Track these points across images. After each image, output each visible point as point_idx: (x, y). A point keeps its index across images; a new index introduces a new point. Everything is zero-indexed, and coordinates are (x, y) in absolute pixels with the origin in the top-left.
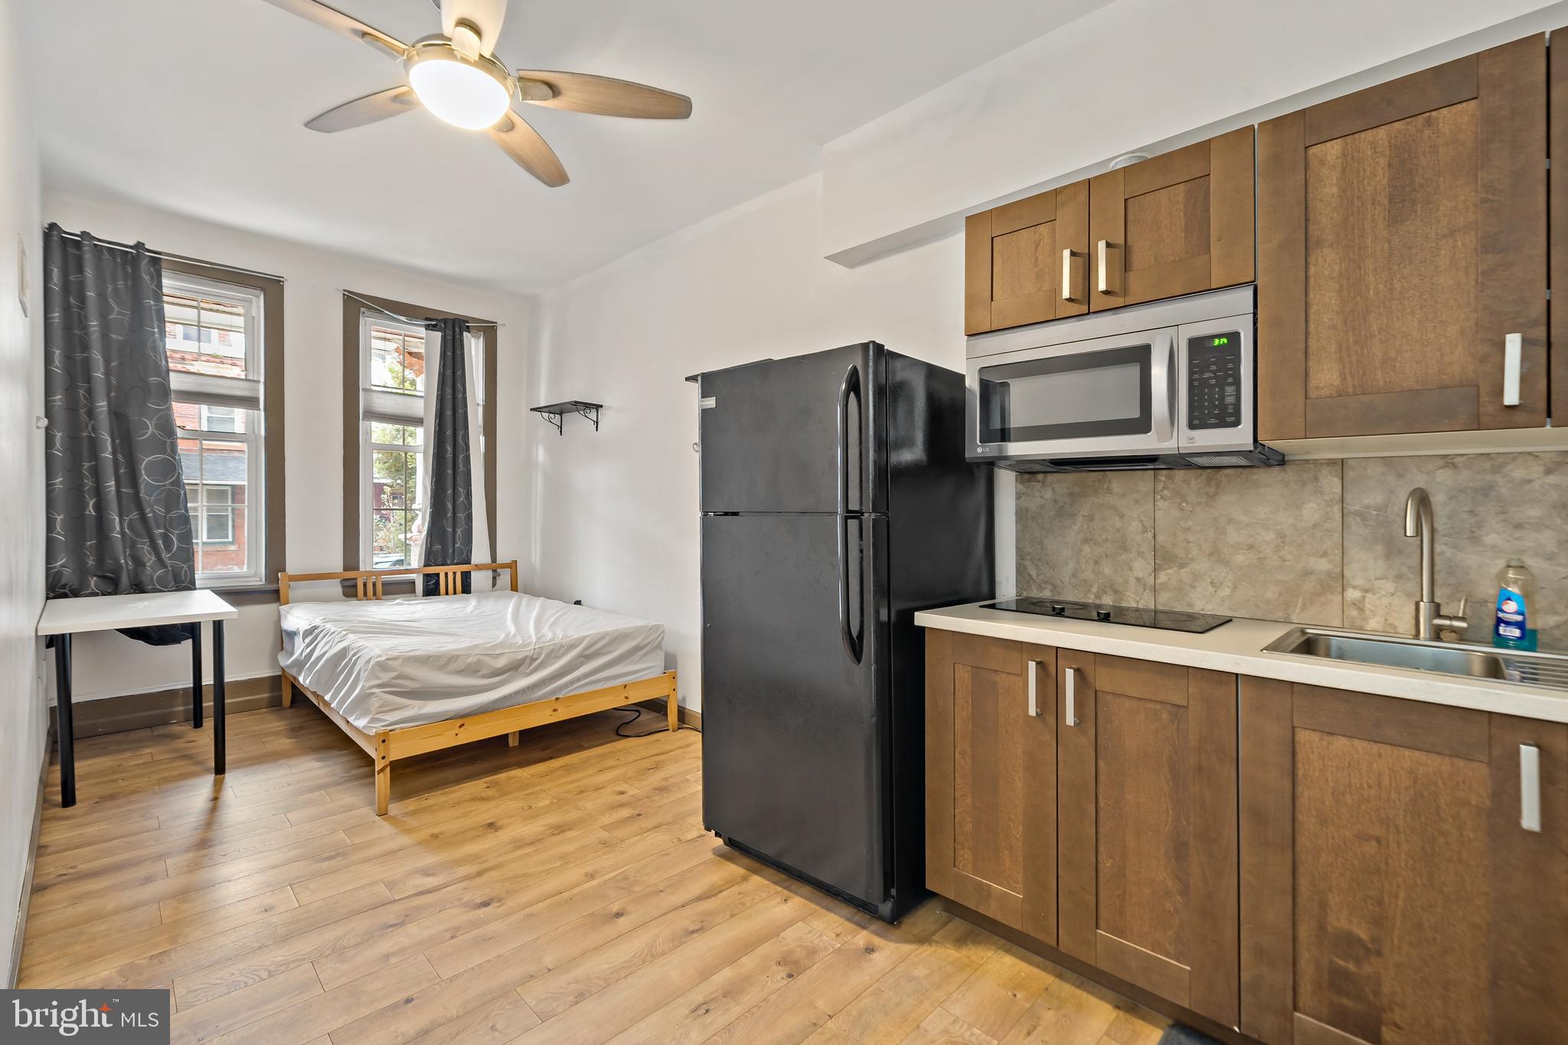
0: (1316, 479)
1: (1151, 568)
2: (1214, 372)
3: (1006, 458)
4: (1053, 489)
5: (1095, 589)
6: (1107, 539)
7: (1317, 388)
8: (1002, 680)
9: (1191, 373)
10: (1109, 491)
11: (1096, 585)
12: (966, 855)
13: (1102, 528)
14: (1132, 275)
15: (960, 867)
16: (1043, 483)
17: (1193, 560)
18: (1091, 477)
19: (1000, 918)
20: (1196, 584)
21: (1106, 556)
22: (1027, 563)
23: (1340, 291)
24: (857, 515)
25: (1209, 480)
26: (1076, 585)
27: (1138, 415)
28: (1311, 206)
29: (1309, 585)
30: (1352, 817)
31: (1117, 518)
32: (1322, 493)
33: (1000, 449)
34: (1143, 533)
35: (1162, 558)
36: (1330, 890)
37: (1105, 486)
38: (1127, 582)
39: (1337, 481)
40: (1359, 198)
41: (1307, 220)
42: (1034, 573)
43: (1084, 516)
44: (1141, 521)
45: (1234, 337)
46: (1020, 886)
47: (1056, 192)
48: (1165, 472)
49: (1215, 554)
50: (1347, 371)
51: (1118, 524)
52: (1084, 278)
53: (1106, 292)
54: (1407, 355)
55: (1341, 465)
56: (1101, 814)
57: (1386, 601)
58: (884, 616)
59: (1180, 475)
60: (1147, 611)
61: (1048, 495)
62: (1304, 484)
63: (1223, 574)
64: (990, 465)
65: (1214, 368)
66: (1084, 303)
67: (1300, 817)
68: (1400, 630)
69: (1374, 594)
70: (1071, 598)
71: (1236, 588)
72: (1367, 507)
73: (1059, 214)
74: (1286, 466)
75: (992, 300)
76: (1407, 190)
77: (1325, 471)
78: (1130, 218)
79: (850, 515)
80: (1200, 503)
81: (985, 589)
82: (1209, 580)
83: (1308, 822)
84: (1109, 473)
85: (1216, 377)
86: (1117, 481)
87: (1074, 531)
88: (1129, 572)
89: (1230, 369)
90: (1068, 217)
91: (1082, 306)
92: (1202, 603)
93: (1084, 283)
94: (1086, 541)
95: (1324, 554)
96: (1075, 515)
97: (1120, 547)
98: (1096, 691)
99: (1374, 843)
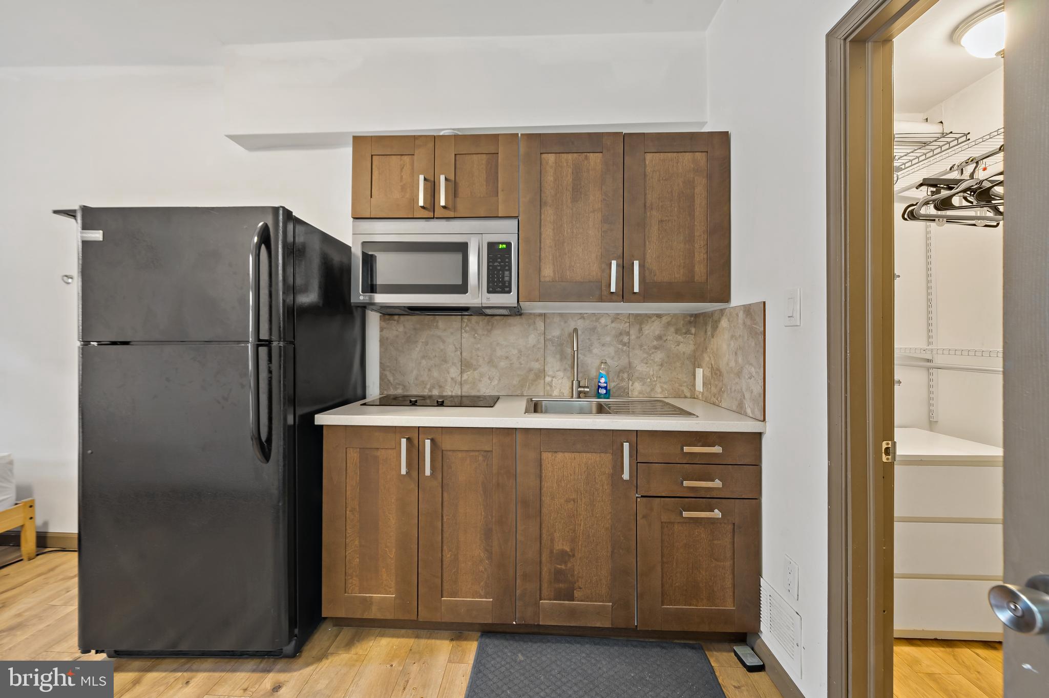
0: (535, 322)
1: (459, 372)
2: (499, 263)
3: (373, 304)
4: (404, 325)
5: (428, 386)
6: (436, 356)
7: (544, 276)
8: (381, 454)
9: (488, 262)
10: (437, 327)
11: (429, 384)
12: (354, 581)
13: (433, 349)
14: (458, 200)
15: (350, 592)
16: (398, 321)
17: (480, 366)
18: (427, 318)
19: (379, 616)
20: (481, 379)
21: (435, 366)
22: (387, 373)
23: (553, 230)
24: (268, 343)
25: (488, 322)
26: (417, 385)
27: (461, 283)
28: (542, 184)
29: (531, 376)
30: (564, 492)
31: (441, 343)
32: (537, 330)
33: (371, 298)
34: (455, 351)
35: (466, 365)
36: (555, 532)
37: (435, 324)
38: (446, 381)
39: (542, 324)
40: (561, 185)
41: (541, 190)
42: (391, 379)
43: (423, 342)
44: (454, 345)
45: (509, 245)
46: (392, 590)
47: (415, 138)
48: (467, 317)
49: (491, 362)
50: (556, 270)
51: (442, 347)
52: (431, 195)
53: (444, 207)
54: (578, 265)
55: (543, 316)
56: (445, 526)
57: (560, 381)
58: (290, 420)
59: (474, 319)
60: (457, 397)
61: (401, 329)
62: (529, 326)
63: (495, 373)
64: (364, 307)
65: (499, 260)
66: (431, 211)
67: (543, 498)
68: (565, 395)
69: (556, 378)
70: (414, 393)
71: (500, 380)
72: (554, 337)
73: (417, 152)
74: (522, 316)
75: (371, 197)
76: (579, 187)
77: (538, 319)
78: (458, 166)
79: (260, 343)
80: (484, 335)
81: (359, 392)
82: (488, 377)
83: (546, 500)
84: (437, 316)
85: (500, 266)
86: (442, 321)
87: (416, 352)
88: (448, 375)
89: (507, 262)
90: (421, 156)
91: (430, 213)
92: (485, 389)
93: (431, 199)
94: (424, 357)
95: (537, 360)
96: (417, 341)
97: (443, 360)
98: (442, 450)
99: (572, 502)
